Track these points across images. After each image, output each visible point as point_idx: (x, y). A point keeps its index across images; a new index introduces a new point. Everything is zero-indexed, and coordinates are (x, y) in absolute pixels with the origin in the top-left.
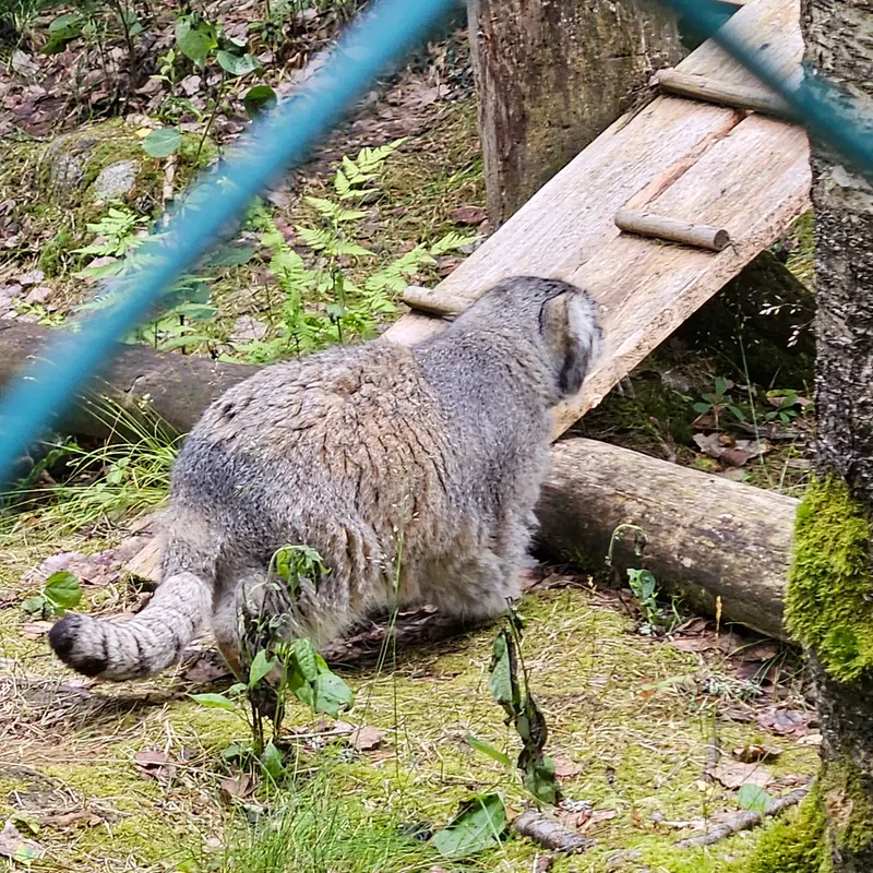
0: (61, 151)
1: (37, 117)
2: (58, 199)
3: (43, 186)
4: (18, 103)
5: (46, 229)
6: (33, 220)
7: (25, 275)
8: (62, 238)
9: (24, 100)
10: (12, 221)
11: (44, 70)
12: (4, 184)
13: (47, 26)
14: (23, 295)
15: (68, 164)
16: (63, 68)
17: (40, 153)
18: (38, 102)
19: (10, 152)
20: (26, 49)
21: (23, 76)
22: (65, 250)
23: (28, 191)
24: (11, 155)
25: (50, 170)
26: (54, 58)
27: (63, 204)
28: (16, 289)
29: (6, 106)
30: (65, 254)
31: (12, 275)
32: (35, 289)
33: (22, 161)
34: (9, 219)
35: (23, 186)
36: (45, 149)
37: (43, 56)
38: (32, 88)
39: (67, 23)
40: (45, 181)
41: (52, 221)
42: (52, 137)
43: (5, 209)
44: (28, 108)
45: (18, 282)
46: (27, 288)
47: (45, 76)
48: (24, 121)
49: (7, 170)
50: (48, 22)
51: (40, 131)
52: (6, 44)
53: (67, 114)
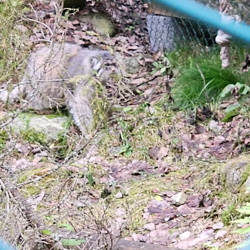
0: (231, 168)
1: (221, 151)
2: (230, 189)
3: (223, 183)
4: (213, 144)
5: (224, 203)
6: (219, 199)
7: (215, 224)
8: (231, 208)
9: (215, 143)
10: (210, 199)
11: (224, 129)
12: (206, 183)
13: (225, 108)
14: (214, 234)
15: (234, 174)
16: (232, 128)
17: (221, 168)
18: (221, 144)
19: (209, 167)
20: (216, 119)
21: (214, 132)
22: (232, 213)
23: (216, 185)
24: (209, 169)
25: (226, 176)
26: (228, 124)
27: (232, 191)
28: (211, 231)
29: (207, 146)
30: (232, 215)
31: (209, 225)
32: (219, 231)
33: (213, 171)
34: (208, 199)
35: (214, 183)
36: (224, 166)
37: (223, 123)
38: (219, 137)
39: (233, 109)
40: (224, 181)
41: (227, 199)
42: (227, 160)
43: (206, 194)
44: (217, 146)
45: (212, 228)
46: (216, 230)
47: (224, 131)
48: (215, 153)
49: (207, 175)
50: (225, 106)
51: (222, 157)
52: (207, 117)
53: (234, 149)
